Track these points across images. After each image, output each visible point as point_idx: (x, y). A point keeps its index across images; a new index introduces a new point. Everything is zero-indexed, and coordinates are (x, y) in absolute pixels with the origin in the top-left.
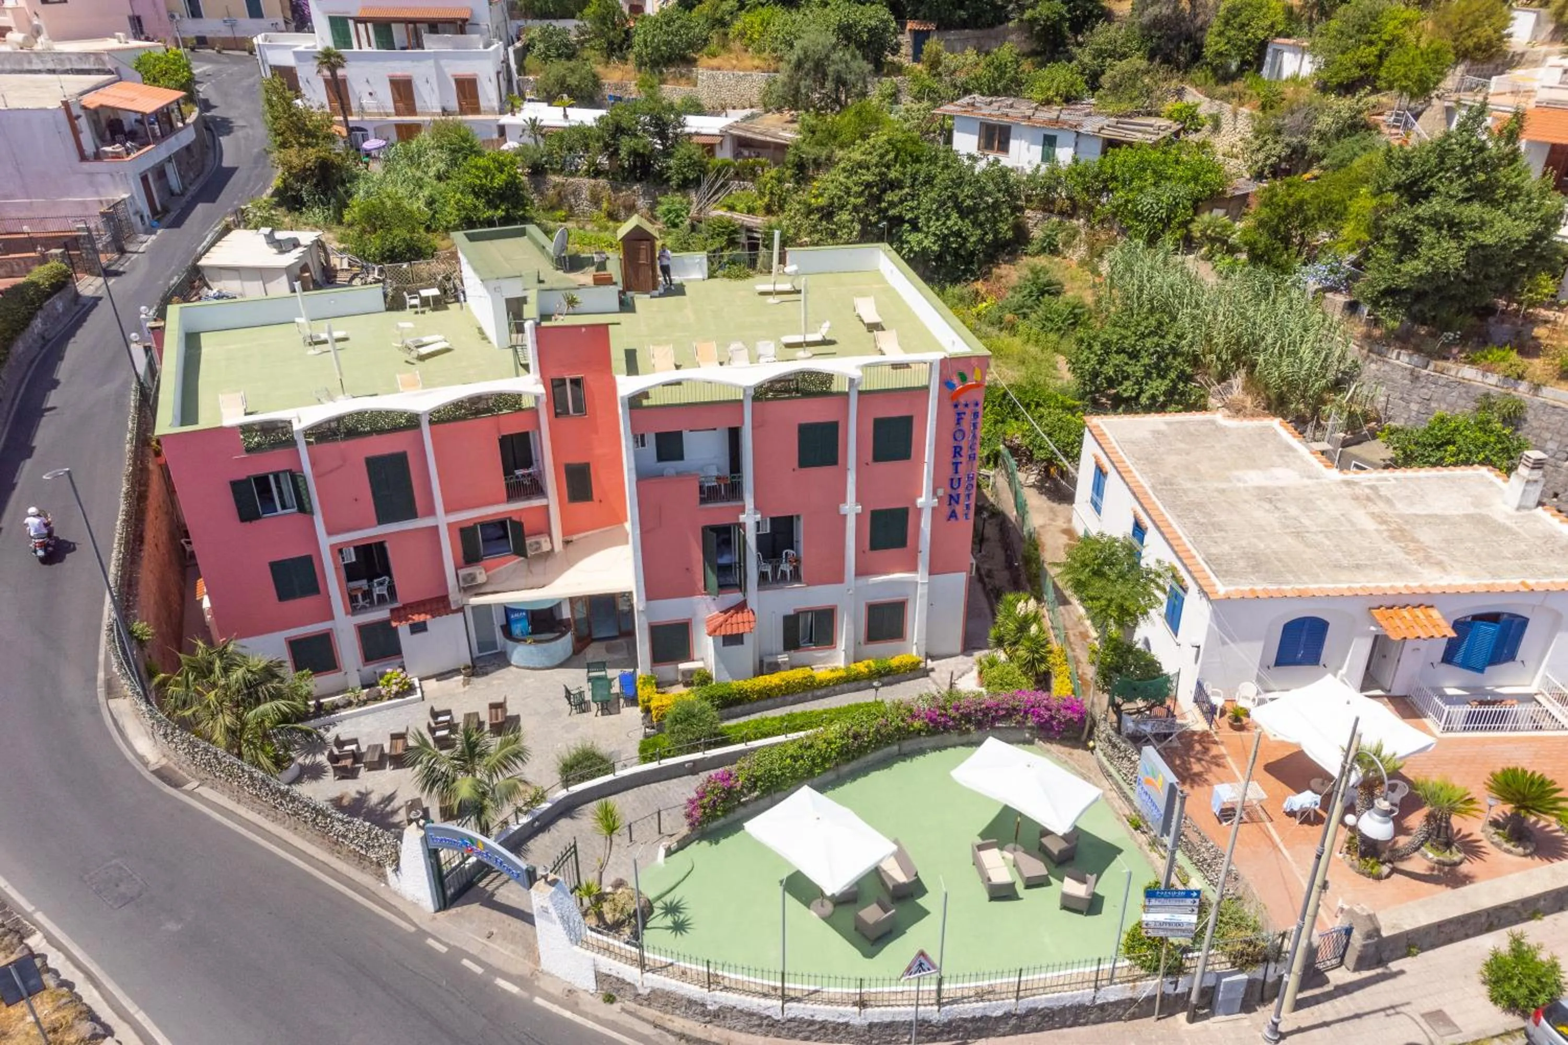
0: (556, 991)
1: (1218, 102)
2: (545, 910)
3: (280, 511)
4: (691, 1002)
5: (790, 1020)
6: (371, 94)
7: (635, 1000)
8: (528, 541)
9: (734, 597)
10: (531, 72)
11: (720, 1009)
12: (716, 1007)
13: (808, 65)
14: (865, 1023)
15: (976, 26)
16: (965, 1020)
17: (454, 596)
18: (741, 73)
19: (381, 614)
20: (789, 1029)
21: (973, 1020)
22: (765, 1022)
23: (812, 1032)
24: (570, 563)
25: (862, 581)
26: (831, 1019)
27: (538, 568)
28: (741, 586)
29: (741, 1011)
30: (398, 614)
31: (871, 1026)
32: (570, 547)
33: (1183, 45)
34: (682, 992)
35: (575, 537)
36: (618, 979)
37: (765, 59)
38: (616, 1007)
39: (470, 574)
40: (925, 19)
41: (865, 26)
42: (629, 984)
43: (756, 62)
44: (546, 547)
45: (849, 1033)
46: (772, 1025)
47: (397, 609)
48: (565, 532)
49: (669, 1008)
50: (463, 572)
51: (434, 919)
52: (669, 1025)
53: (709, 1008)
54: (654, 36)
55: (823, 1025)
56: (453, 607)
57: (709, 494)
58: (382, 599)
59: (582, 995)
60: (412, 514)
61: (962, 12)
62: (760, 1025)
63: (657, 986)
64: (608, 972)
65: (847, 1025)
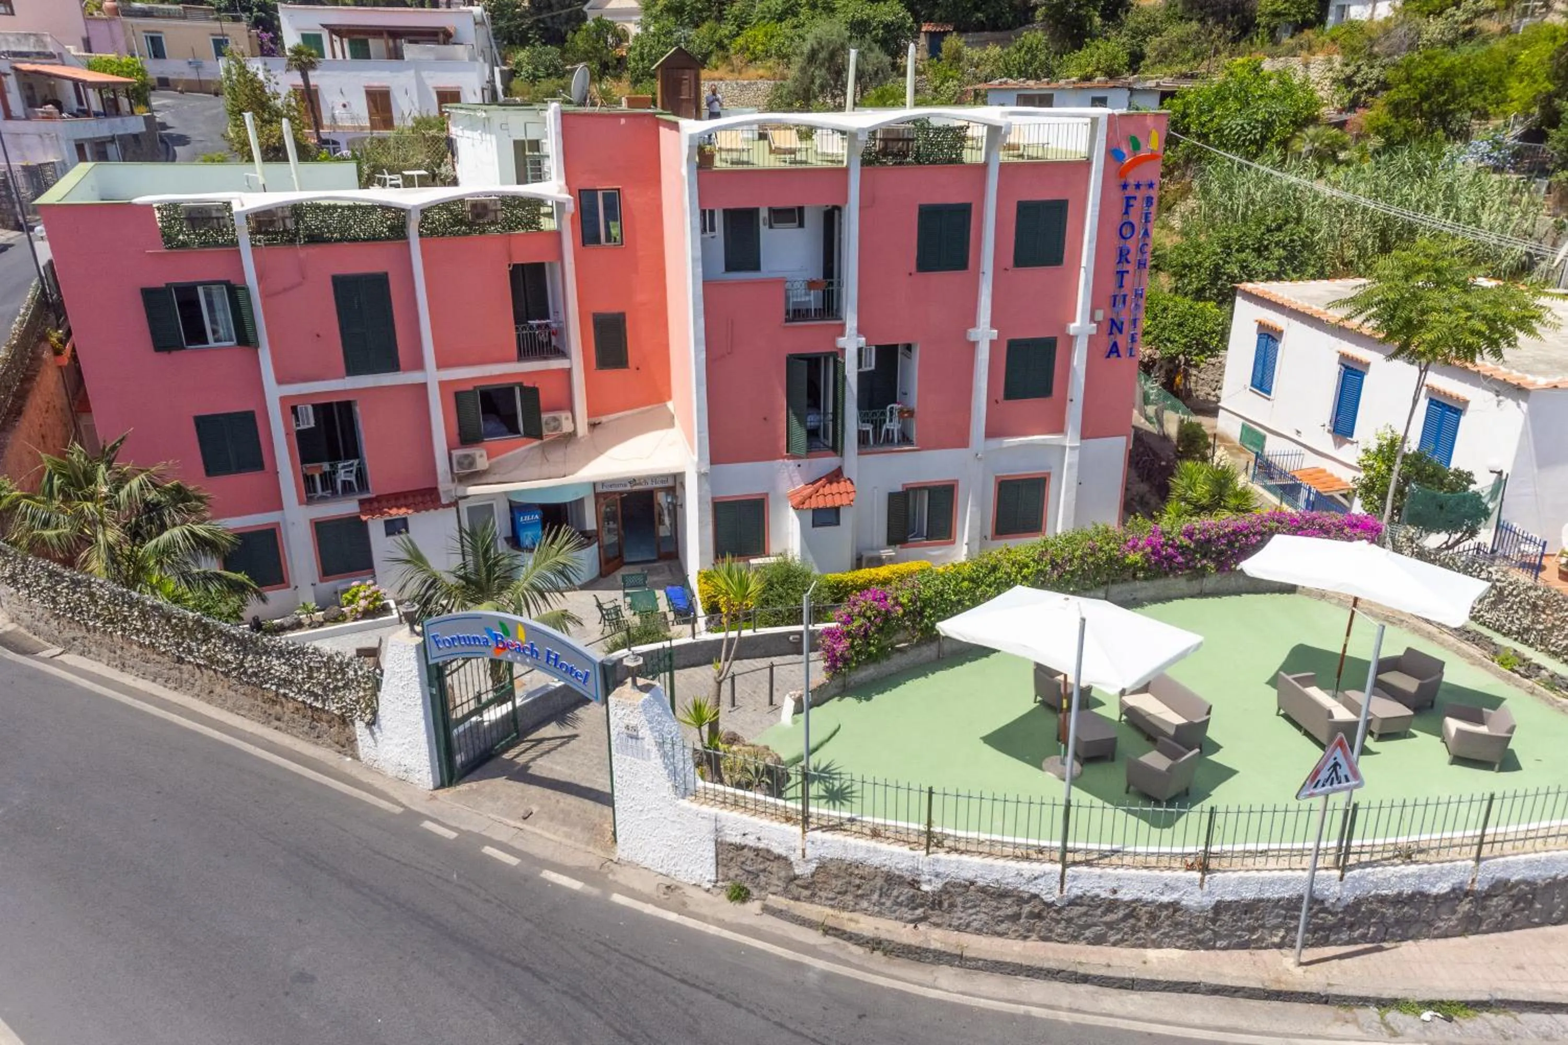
0: (648, 886)
2: (633, 734)
3: (212, 344)
4: (892, 879)
5: (1073, 903)
6: (344, 106)
7: (786, 892)
8: (545, 416)
9: (828, 463)
10: (517, 94)
11: (945, 890)
12: (938, 884)
13: (823, 55)
14: (1209, 902)
15: (995, 28)
16: (1383, 900)
17: (444, 483)
18: (746, 82)
19: (347, 507)
20: (1069, 921)
21: (1398, 900)
22: (1027, 909)
23: (1110, 926)
24: (598, 451)
25: (994, 443)
26: (1149, 897)
27: (556, 455)
28: (836, 448)
29: (983, 890)
30: (372, 505)
31: (1219, 908)
32: (598, 431)
33: (1229, 18)
34: (876, 861)
35: (604, 419)
36: (757, 851)
37: (770, 68)
38: (754, 906)
39: (467, 456)
40: (942, 20)
41: (881, 22)
42: (779, 857)
43: (761, 72)
44: (567, 427)
45: (1176, 925)
46: (1039, 916)
47: (370, 501)
48: (592, 411)
49: (849, 898)
50: (456, 453)
51: (433, 798)
52: (851, 927)
53: (925, 887)
54: (652, 47)
55: (1133, 909)
56: (444, 501)
57: (798, 314)
58: (348, 488)
59: (691, 892)
60: (393, 366)
61: (980, 15)
62: (1015, 917)
63: (829, 853)
64: (738, 840)
65: (1175, 906)
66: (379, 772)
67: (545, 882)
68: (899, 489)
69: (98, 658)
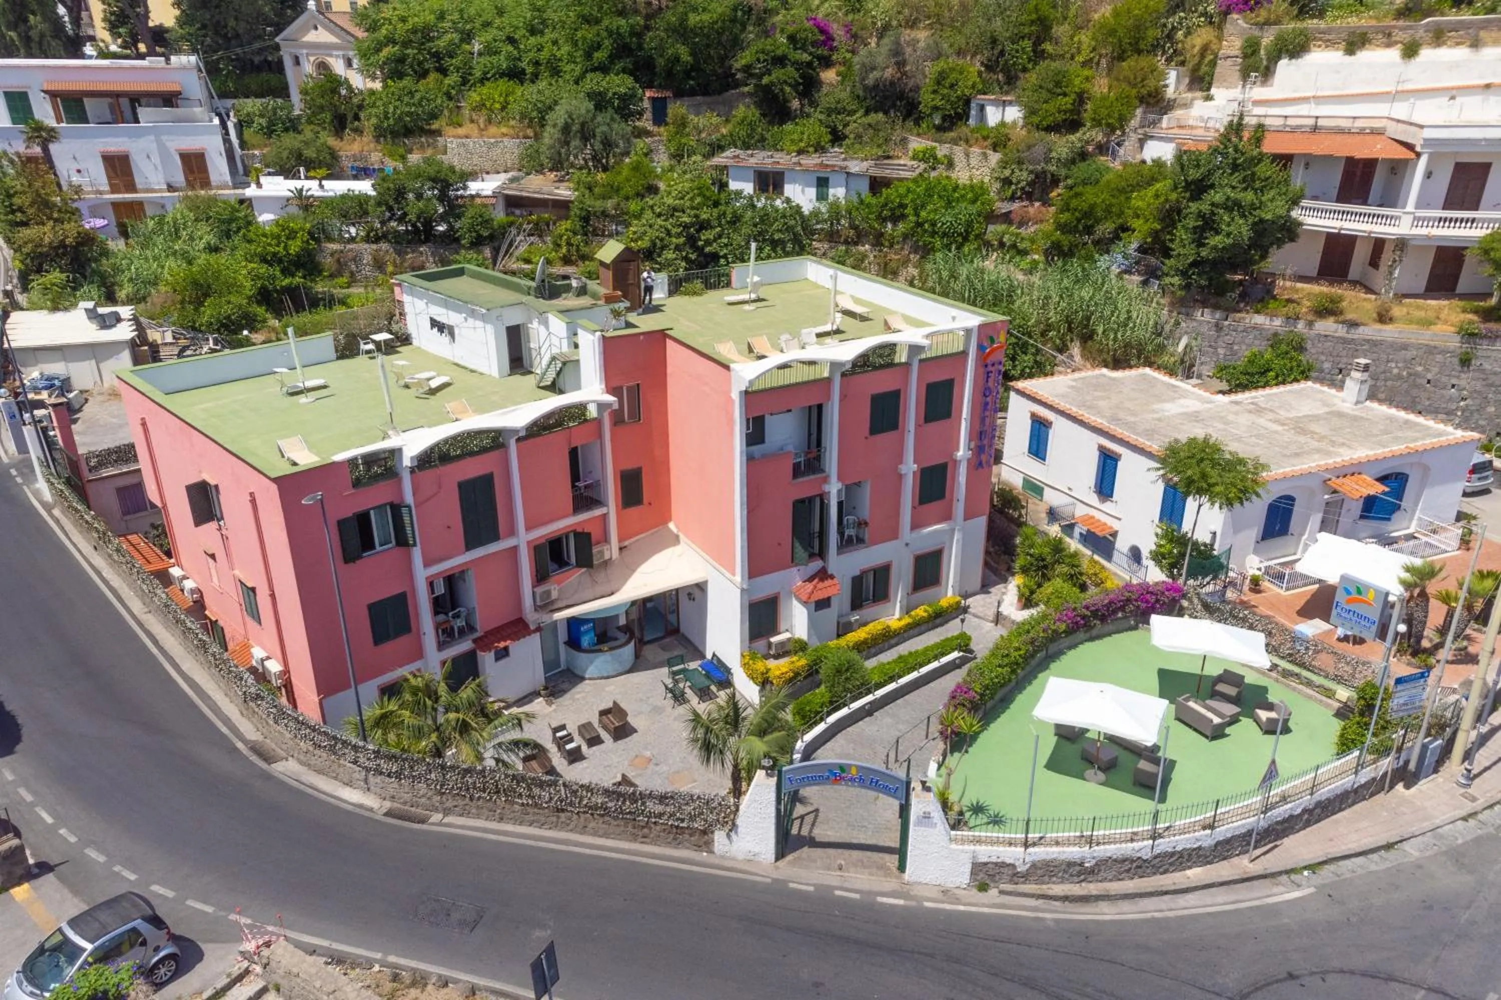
0: (934, 894)
1: (947, 145)
2: (927, 816)
3: (378, 548)
4: (1070, 864)
5: (1156, 857)
6: (79, 171)
7: (1011, 882)
8: (595, 550)
9: (817, 565)
10: (254, 147)
11: (1096, 864)
12: (1093, 862)
13: (575, 128)
14: (1213, 843)
15: (706, 93)
16: (1278, 823)
17: (531, 617)
18: (492, 140)
19: (464, 646)
20: (1153, 866)
21: (1285, 821)
22: (1135, 865)
23: (1171, 864)
24: (631, 569)
25: (915, 534)
26: (1188, 846)
27: (601, 576)
28: (822, 554)
29: (1115, 860)
30: (484, 643)
31: (1218, 844)
32: (625, 552)
33: (898, 103)
34: (1062, 857)
35: (626, 543)
36: (996, 864)
37: (513, 127)
38: (993, 892)
39: (544, 592)
40: (660, 87)
41: (614, 94)
42: (1010, 865)
43: (504, 130)
44: (607, 556)
45: (1199, 857)
46: (1140, 867)
47: (480, 638)
48: (621, 540)
49: (1046, 878)
50: (540, 590)
51: (777, 868)
52: (1051, 893)
53: (1087, 865)
54: (396, 108)
55: (1181, 854)
56: (532, 627)
58: (462, 632)
59: (957, 891)
60: (495, 537)
61: (692, 82)
62: (1128, 871)
63: (1036, 858)
64: (985, 860)
65: (1200, 848)
66: (733, 859)
67: (882, 904)
68: (858, 573)
69: (478, 816)
